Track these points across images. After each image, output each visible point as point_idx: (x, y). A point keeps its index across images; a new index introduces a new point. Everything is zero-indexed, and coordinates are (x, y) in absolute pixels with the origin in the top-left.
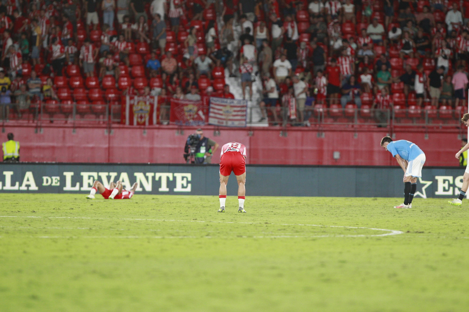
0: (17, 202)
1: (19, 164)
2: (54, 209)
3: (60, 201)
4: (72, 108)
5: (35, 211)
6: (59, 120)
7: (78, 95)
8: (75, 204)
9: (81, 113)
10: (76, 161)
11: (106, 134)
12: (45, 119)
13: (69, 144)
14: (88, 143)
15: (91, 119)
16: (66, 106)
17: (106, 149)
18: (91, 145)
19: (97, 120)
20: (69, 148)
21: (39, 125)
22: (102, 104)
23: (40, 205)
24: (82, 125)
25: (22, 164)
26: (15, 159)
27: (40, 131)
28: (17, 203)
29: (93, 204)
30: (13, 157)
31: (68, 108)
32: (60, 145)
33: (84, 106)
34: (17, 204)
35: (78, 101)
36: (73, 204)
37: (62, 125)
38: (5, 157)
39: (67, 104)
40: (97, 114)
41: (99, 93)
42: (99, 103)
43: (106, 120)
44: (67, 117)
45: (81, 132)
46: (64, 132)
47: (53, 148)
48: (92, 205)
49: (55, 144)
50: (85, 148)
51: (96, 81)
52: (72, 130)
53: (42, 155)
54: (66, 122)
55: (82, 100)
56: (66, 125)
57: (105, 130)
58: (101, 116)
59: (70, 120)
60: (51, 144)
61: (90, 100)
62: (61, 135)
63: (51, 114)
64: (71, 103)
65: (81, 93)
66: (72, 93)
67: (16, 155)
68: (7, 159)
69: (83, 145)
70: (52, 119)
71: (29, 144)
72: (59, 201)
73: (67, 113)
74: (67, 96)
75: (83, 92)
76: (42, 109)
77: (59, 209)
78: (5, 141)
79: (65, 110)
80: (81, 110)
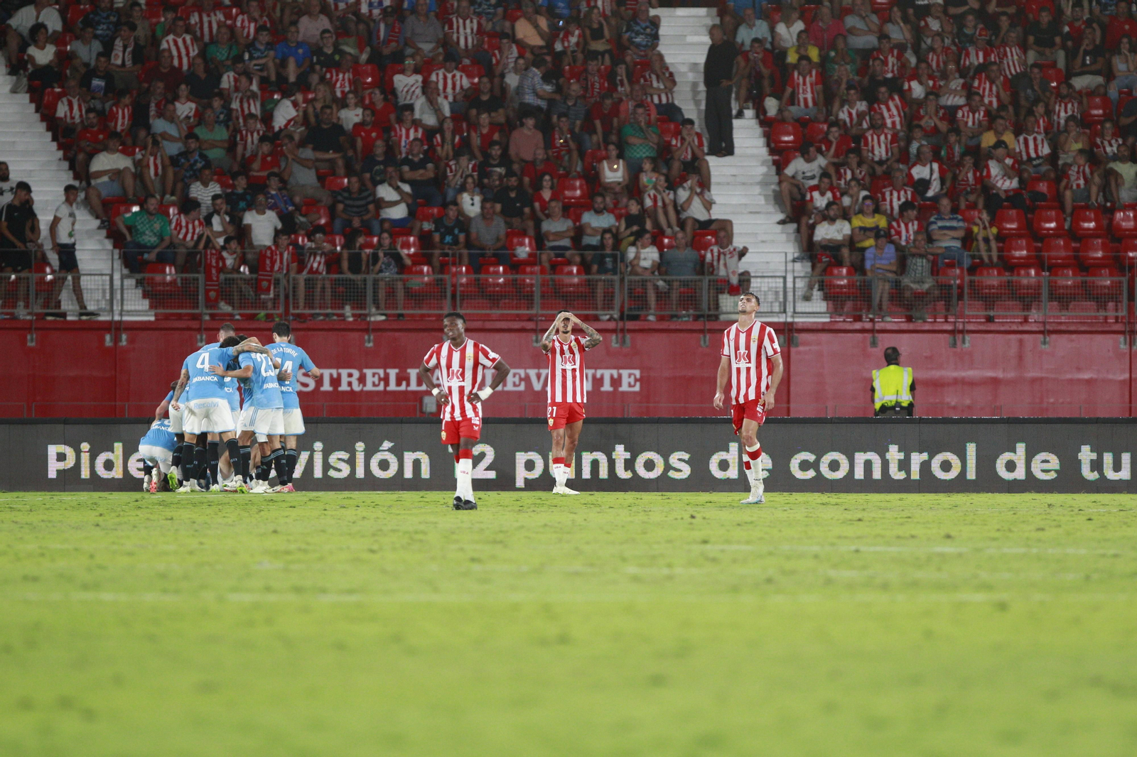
0: (909, 515)
1: (912, 421)
2: (998, 530)
3: (1014, 510)
4: (1039, 286)
5: (952, 534)
6: (1008, 316)
7: (1053, 254)
8: (1048, 517)
9: (1062, 299)
10: (1051, 415)
11: (1123, 347)
12: (973, 312)
13: (1031, 374)
14: (1079, 369)
15: (1085, 311)
16: (1025, 281)
17: (1123, 382)
18: (1086, 376)
19: (1102, 313)
20: (1034, 381)
21: (961, 327)
22: (1111, 275)
23: (964, 520)
24: (1063, 328)
25: (921, 421)
26: (902, 408)
27: (964, 342)
28: (909, 517)
29: (1092, 517)
30: (898, 404)
31: (1029, 287)
32: (1011, 375)
33: (1068, 280)
34: (909, 520)
35: (1054, 269)
36: (1045, 517)
37: (1014, 328)
38: (878, 406)
39: (1028, 275)
40: (1101, 299)
41: (1104, 247)
42: (1105, 271)
43: (1123, 313)
44: (1027, 308)
45: (1062, 344)
46: (1021, 341)
47: (995, 382)
48: (1090, 519)
49: (1000, 375)
50: (1071, 381)
51: (1096, 220)
52: (1041, 337)
53: (968, 402)
54: (1026, 320)
56: (1026, 328)
57: (1121, 338)
58: (1111, 305)
59: (1034, 315)
60: (990, 374)
61: (1083, 266)
62: (1013, 351)
63: (989, 299)
64: (1037, 274)
65: (1060, 250)
66: (1038, 250)
67: (906, 399)
68: (884, 408)
69: (1069, 376)
70: (992, 313)
71: (937, 374)
72: (1009, 511)
73: (1027, 299)
74: (1027, 257)
75: (1066, 247)
76: (966, 290)
77: (1010, 530)
78: (879, 367)
79: (1022, 291)
80: (1061, 291)
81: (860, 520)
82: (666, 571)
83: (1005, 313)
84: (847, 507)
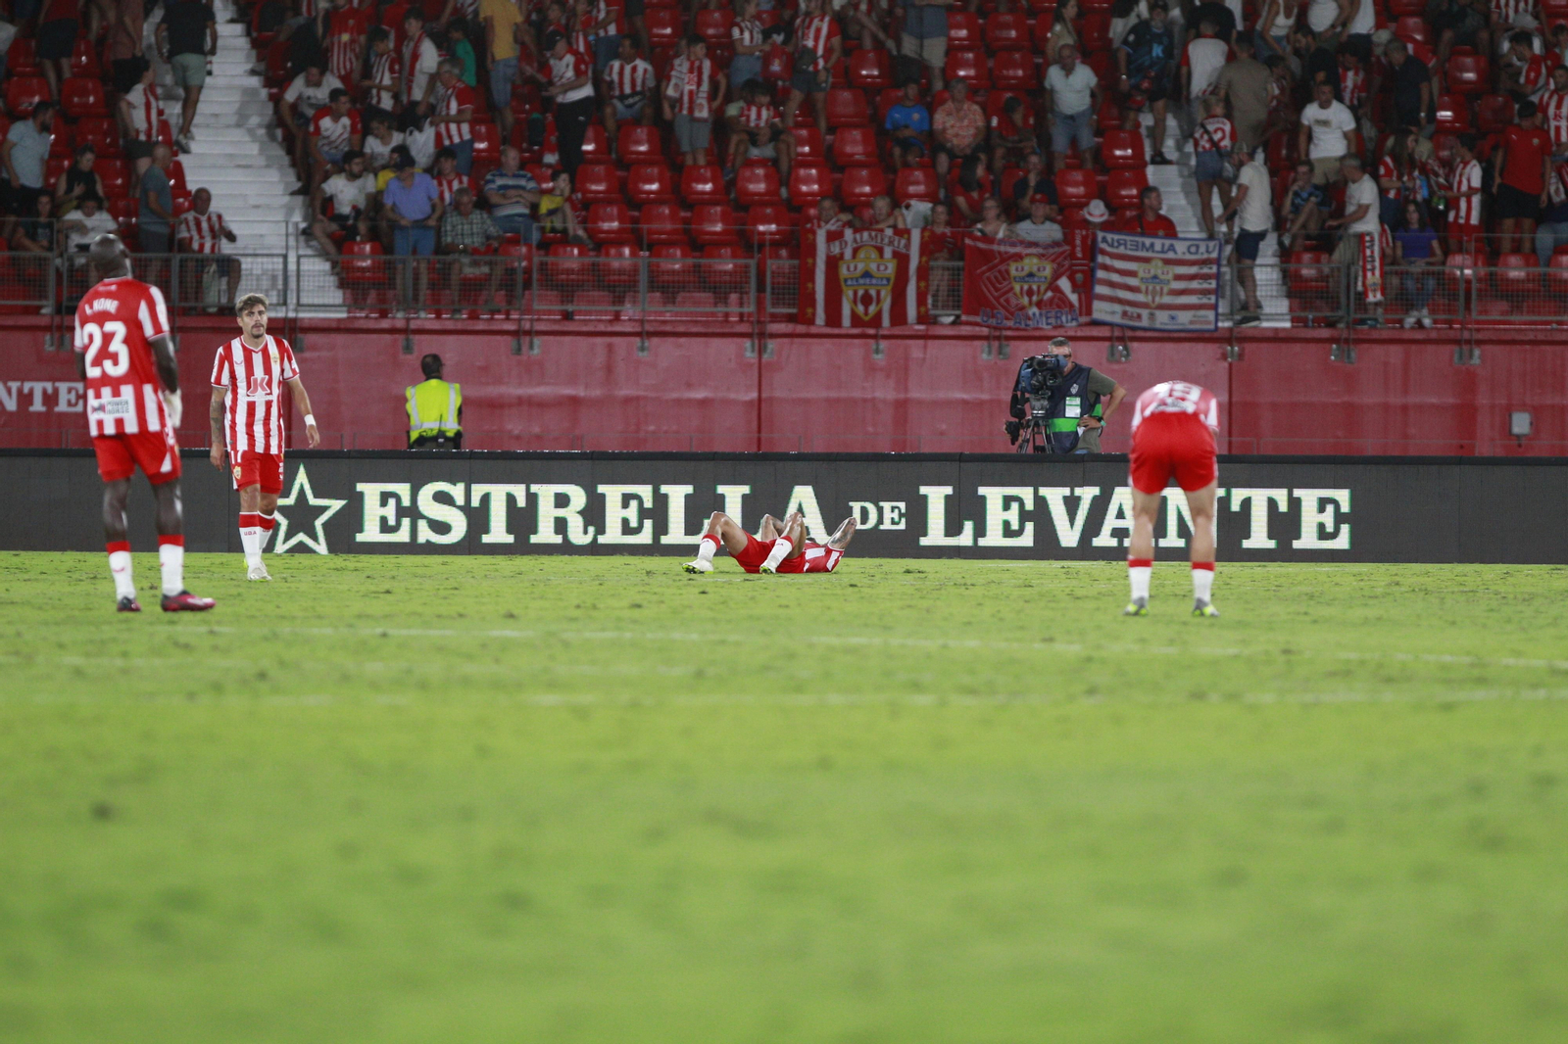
0: (456, 585)
1: (461, 456)
2: (578, 607)
3: (599, 579)
4: (635, 271)
5: (515, 612)
6: (593, 311)
7: (655, 226)
8: (647, 588)
9: (667, 288)
10: (649, 448)
11: (750, 355)
12: (544, 306)
13: (624, 392)
14: (689, 386)
15: (698, 306)
16: (616, 264)
17: (751, 402)
18: (700, 394)
19: (721, 309)
20: (628, 400)
21: (527, 326)
22: (734, 256)
23: (532, 593)
24: (668, 328)
25: (472, 456)
26: (447, 439)
27: (531, 347)
28: (456, 589)
29: (707, 590)
30: (441, 434)
31: (621, 272)
32: (596, 392)
33: (675, 262)
34: (455, 592)
35: (655, 247)
36: (643, 589)
37: (602, 328)
38: (414, 435)
39: (620, 255)
40: (718, 287)
41: (724, 218)
42: (726, 251)
43: (750, 308)
44: (619, 300)
45: (667, 351)
46: (610, 348)
47: (574, 401)
48: (704, 593)
49: (581, 392)
50: (678, 402)
51: (713, 180)
52: (637, 340)
53: (536, 430)
54: (617, 317)
55: (671, 244)
56: (618, 328)
57: (747, 343)
58: (734, 297)
59: (629, 311)
60: (568, 391)
61: (696, 244)
62: (600, 359)
63: (567, 289)
64: (633, 254)
65: (664, 220)
66: (634, 220)
67: (451, 426)
68: (422, 440)
69: (675, 395)
70: (570, 308)
71: (493, 391)
72: (593, 580)
73: (619, 288)
74: (619, 231)
75: (673, 217)
76: (535, 276)
77: (594, 607)
78: (415, 383)
79: (612, 278)
80: (666, 278)
81: (388, 592)
82: (119, 662)
83: (588, 308)
84: (370, 574)
